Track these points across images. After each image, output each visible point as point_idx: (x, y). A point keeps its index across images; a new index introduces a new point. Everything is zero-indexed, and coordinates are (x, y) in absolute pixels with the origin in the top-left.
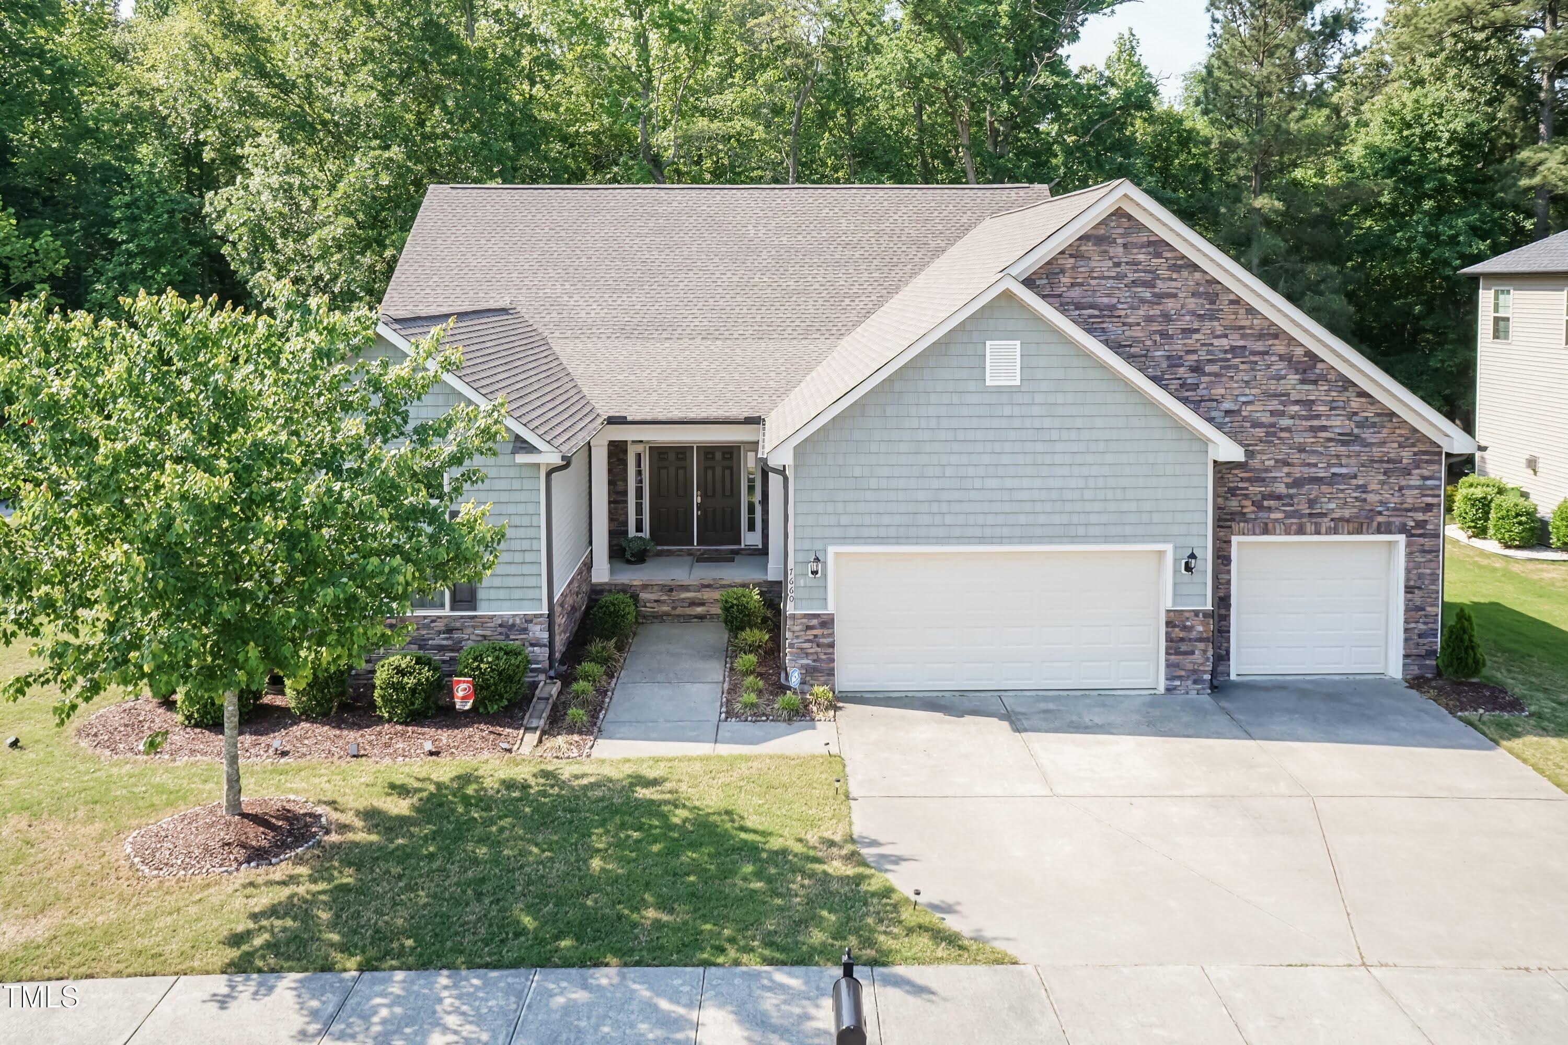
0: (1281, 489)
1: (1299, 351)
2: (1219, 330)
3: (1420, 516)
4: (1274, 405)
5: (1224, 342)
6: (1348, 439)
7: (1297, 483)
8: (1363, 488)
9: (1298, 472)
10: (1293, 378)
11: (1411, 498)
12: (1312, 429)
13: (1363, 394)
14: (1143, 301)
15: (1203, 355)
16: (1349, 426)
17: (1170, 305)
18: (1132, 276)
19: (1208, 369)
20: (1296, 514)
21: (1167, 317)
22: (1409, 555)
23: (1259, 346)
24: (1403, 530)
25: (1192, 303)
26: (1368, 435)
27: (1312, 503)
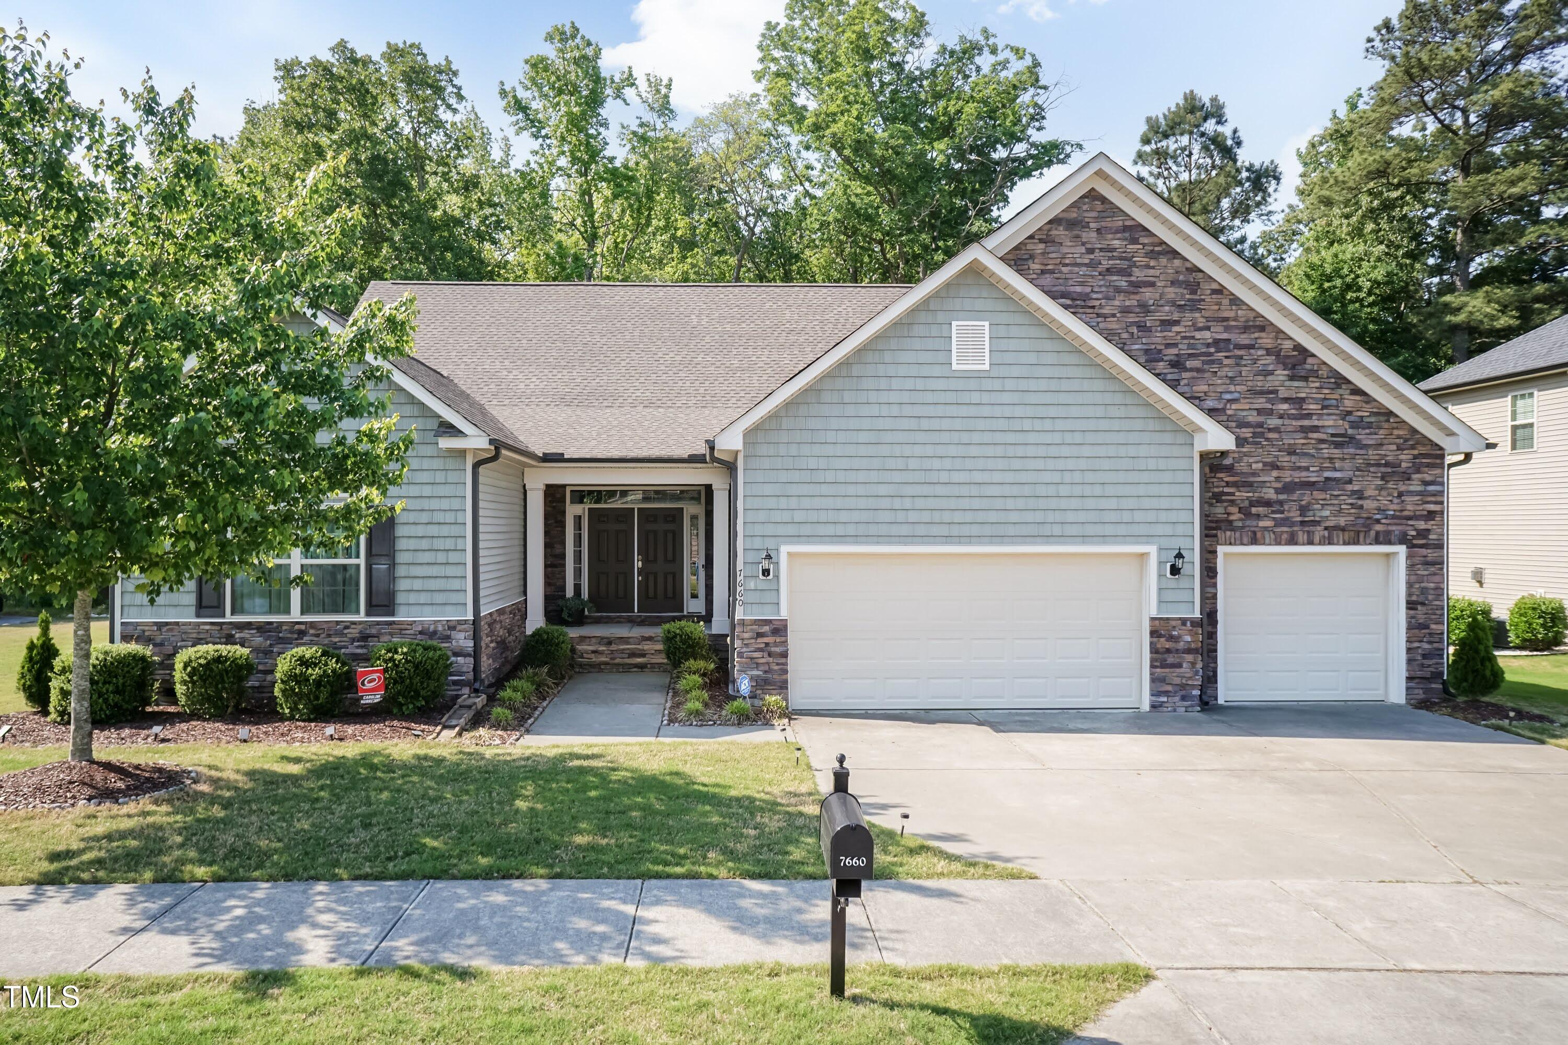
0: (1270, 494)
1: (1288, 345)
2: (1201, 322)
3: (1422, 525)
4: (1261, 403)
5: (1207, 335)
6: (1341, 441)
7: (1288, 488)
8: (1360, 495)
9: (1287, 476)
10: (1281, 374)
11: (1411, 504)
12: (1304, 430)
13: (1357, 391)
14: (1118, 290)
15: (1183, 349)
16: (1344, 426)
17: (1148, 295)
18: (1106, 264)
19: (1189, 364)
20: (1286, 522)
21: (1144, 308)
22: (1411, 567)
23: (1244, 339)
24: (1403, 539)
25: (1171, 293)
26: (1363, 436)
27: (1303, 510)
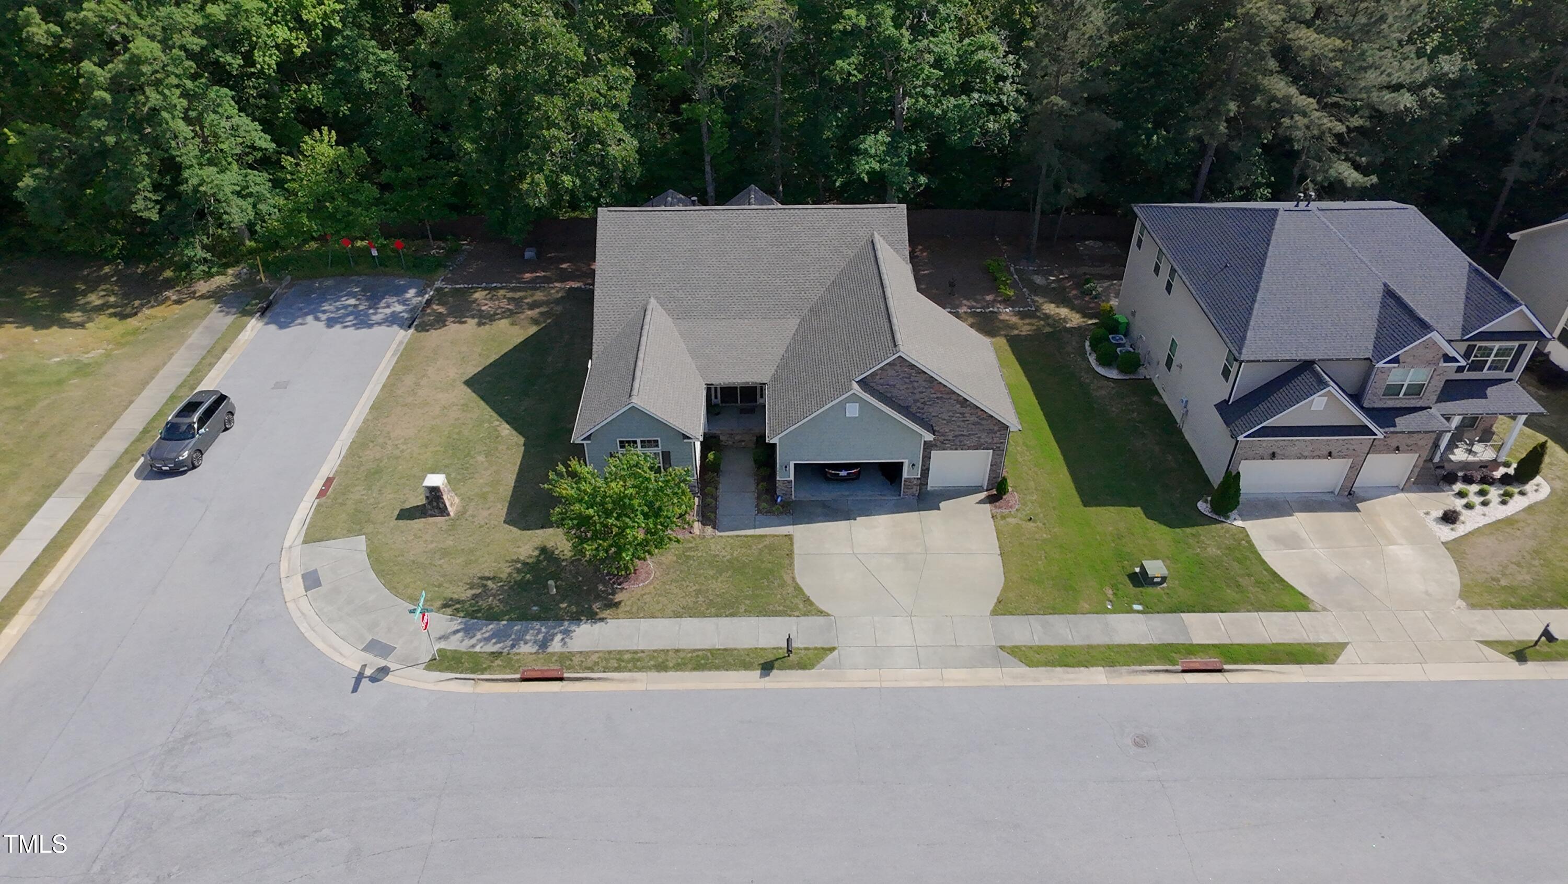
0: (950, 438)
1: (961, 398)
2: (933, 392)
3: (998, 445)
4: (951, 414)
5: (935, 396)
6: (978, 423)
7: (956, 436)
8: (980, 437)
9: (956, 433)
10: (958, 406)
11: (996, 440)
12: (963, 421)
13: (982, 410)
14: (906, 383)
15: (926, 399)
16: (977, 419)
17: (916, 384)
18: (902, 375)
19: (928, 403)
20: (955, 445)
21: (914, 388)
22: (993, 455)
23: (948, 396)
24: (992, 449)
25: (924, 384)
26: (983, 422)
27: (961, 442)
